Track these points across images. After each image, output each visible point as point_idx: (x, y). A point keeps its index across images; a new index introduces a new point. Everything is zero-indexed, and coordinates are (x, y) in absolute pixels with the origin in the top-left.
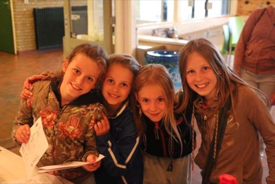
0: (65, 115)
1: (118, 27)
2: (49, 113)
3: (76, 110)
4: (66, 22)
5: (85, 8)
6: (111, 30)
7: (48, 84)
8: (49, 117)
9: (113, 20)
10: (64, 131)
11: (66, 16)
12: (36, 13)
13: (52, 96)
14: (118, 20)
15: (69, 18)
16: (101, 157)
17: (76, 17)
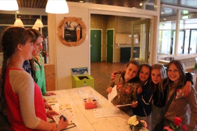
0: (125, 86)
1: (151, 56)
2: (120, 84)
3: (129, 84)
4: (131, 53)
5: (139, 48)
6: (148, 57)
7: (120, 75)
8: (120, 86)
9: (149, 53)
10: (125, 91)
11: (131, 51)
12: (122, 49)
13: (122, 79)
14: (151, 54)
15: (133, 51)
16: (137, 102)
17: (135, 51)
